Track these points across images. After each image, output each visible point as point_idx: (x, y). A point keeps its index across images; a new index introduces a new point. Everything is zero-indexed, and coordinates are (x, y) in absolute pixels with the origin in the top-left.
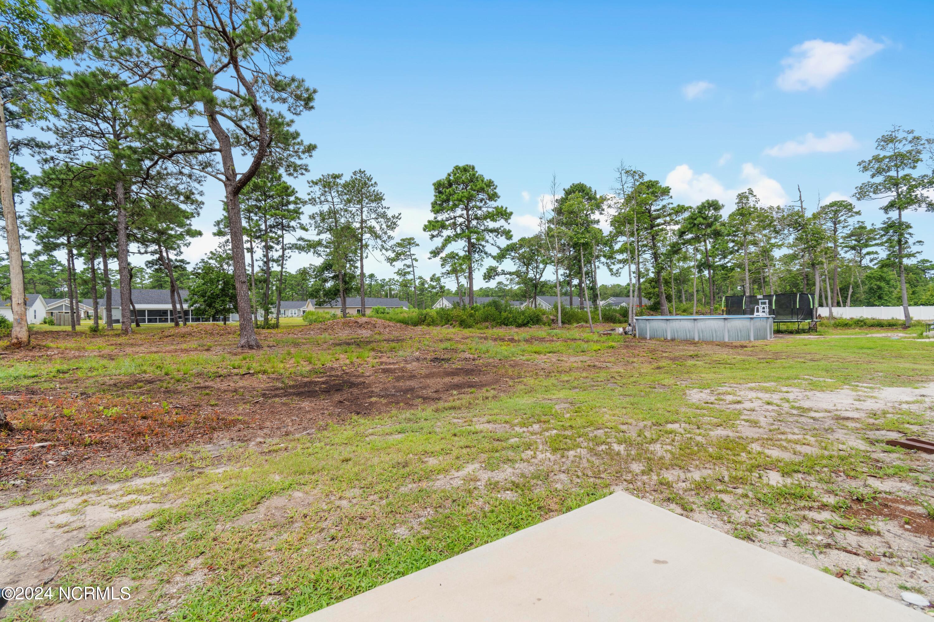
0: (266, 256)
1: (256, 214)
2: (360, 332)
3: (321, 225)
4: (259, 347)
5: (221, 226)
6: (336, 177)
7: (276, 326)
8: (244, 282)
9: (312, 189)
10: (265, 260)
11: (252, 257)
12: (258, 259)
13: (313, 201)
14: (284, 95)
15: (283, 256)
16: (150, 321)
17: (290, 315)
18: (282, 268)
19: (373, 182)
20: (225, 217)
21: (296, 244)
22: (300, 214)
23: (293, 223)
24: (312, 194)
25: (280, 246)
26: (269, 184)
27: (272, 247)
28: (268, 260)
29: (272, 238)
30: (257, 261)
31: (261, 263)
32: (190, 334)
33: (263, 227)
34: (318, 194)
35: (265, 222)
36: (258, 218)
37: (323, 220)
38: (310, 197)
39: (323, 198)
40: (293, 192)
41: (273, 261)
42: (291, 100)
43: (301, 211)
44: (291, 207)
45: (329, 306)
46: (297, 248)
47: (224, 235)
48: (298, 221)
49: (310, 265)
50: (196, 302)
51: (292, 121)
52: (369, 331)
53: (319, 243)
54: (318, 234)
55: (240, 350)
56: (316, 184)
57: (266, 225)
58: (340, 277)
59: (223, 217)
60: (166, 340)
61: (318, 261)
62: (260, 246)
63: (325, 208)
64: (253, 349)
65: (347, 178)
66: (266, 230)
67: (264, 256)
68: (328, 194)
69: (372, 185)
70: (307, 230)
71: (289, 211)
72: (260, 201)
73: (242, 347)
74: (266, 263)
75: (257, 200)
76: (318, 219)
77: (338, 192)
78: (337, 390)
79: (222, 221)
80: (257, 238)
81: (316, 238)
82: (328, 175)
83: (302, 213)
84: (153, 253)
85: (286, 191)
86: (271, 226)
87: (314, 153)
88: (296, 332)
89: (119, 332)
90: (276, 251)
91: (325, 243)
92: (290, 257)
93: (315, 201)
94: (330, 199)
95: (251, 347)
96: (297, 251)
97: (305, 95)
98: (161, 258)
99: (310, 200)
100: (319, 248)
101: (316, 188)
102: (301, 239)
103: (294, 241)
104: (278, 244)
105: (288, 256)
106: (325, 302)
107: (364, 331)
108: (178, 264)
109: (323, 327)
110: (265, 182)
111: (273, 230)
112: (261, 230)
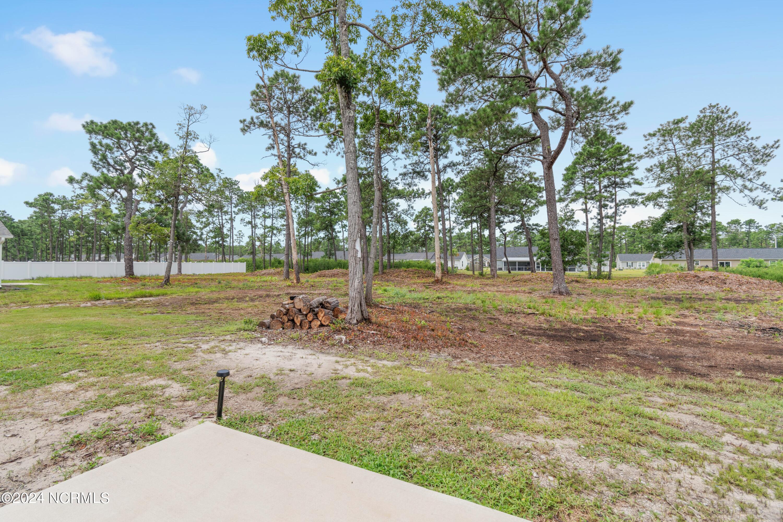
0: (600, 214)
1: (591, 179)
2: (700, 287)
3: (662, 175)
4: (568, 293)
5: (561, 194)
6: (677, 122)
7: (609, 277)
8: (557, 239)
9: (649, 142)
10: (599, 217)
11: (587, 216)
12: (593, 217)
13: (650, 154)
14: (591, 69)
15: (616, 213)
16: (519, 269)
17: (638, 267)
18: (615, 223)
19: (730, 113)
20: (565, 186)
21: (629, 200)
22: (633, 169)
23: (626, 180)
24: (649, 147)
25: (614, 204)
26: (603, 149)
27: (606, 205)
28: (602, 218)
29: (605, 197)
30: (591, 219)
31: (595, 221)
32: (530, 280)
33: (597, 188)
34: (656, 145)
35: (599, 184)
36: (593, 181)
37: (662, 170)
38: (646, 150)
39: (662, 148)
40: (627, 150)
41: (608, 217)
42: (598, 71)
43: (635, 166)
44: (625, 165)
45: (671, 258)
46: (630, 203)
47: (564, 201)
48: (631, 177)
49: (649, 217)
50: (542, 256)
51: (604, 88)
52: (714, 288)
53: (660, 194)
54: (658, 185)
55: (551, 295)
56: (654, 135)
57: (600, 187)
58: (685, 227)
59: (563, 187)
60: (514, 283)
61: (658, 213)
62: (595, 206)
63: (665, 158)
64: (562, 295)
65: (692, 119)
66: (600, 191)
67: (598, 214)
68: (668, 142)
69: (729, 117)
70: (640, 184)
71: (623, 169)
72: (595, 166)
73: (554, 292)
74: (600, 221)
75: (592, 166)
76: (658, 170)
77: (679, 137)
78: (592, 340)
79: (562, 189)
80: (592, 199)
81: (656, 190)
82: (669, 122)
83: (637, 168)
84: (518, 221)
85: (619, 151)
86: (605, 187)
87: (631, 110)
88: (621, 284)
89: (490, 276)
90: (611, 208)
91: (666, 193)
92: (624, 213)
93: (653, 153)
94: (670, 146)
95: (561, 293)
96: (630, 206)
97: (609, 60)
98: (523, 224)
99: (646, 153)
100: (660, 200)
101: (654, 139)
102: (635, 194)
103: (627, 197)
104: (612, 202)
105: (623, 211)
106: (665, 254)
107: (707, 287)
108: (534, 227)
109: (653, 280)
110: (598, 148)
111: (608, 189)
112: (595, 192)
